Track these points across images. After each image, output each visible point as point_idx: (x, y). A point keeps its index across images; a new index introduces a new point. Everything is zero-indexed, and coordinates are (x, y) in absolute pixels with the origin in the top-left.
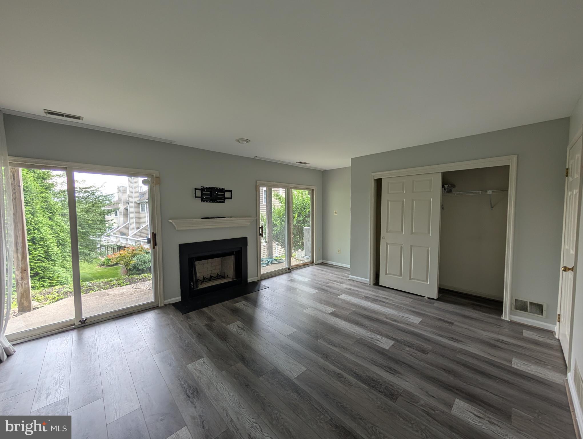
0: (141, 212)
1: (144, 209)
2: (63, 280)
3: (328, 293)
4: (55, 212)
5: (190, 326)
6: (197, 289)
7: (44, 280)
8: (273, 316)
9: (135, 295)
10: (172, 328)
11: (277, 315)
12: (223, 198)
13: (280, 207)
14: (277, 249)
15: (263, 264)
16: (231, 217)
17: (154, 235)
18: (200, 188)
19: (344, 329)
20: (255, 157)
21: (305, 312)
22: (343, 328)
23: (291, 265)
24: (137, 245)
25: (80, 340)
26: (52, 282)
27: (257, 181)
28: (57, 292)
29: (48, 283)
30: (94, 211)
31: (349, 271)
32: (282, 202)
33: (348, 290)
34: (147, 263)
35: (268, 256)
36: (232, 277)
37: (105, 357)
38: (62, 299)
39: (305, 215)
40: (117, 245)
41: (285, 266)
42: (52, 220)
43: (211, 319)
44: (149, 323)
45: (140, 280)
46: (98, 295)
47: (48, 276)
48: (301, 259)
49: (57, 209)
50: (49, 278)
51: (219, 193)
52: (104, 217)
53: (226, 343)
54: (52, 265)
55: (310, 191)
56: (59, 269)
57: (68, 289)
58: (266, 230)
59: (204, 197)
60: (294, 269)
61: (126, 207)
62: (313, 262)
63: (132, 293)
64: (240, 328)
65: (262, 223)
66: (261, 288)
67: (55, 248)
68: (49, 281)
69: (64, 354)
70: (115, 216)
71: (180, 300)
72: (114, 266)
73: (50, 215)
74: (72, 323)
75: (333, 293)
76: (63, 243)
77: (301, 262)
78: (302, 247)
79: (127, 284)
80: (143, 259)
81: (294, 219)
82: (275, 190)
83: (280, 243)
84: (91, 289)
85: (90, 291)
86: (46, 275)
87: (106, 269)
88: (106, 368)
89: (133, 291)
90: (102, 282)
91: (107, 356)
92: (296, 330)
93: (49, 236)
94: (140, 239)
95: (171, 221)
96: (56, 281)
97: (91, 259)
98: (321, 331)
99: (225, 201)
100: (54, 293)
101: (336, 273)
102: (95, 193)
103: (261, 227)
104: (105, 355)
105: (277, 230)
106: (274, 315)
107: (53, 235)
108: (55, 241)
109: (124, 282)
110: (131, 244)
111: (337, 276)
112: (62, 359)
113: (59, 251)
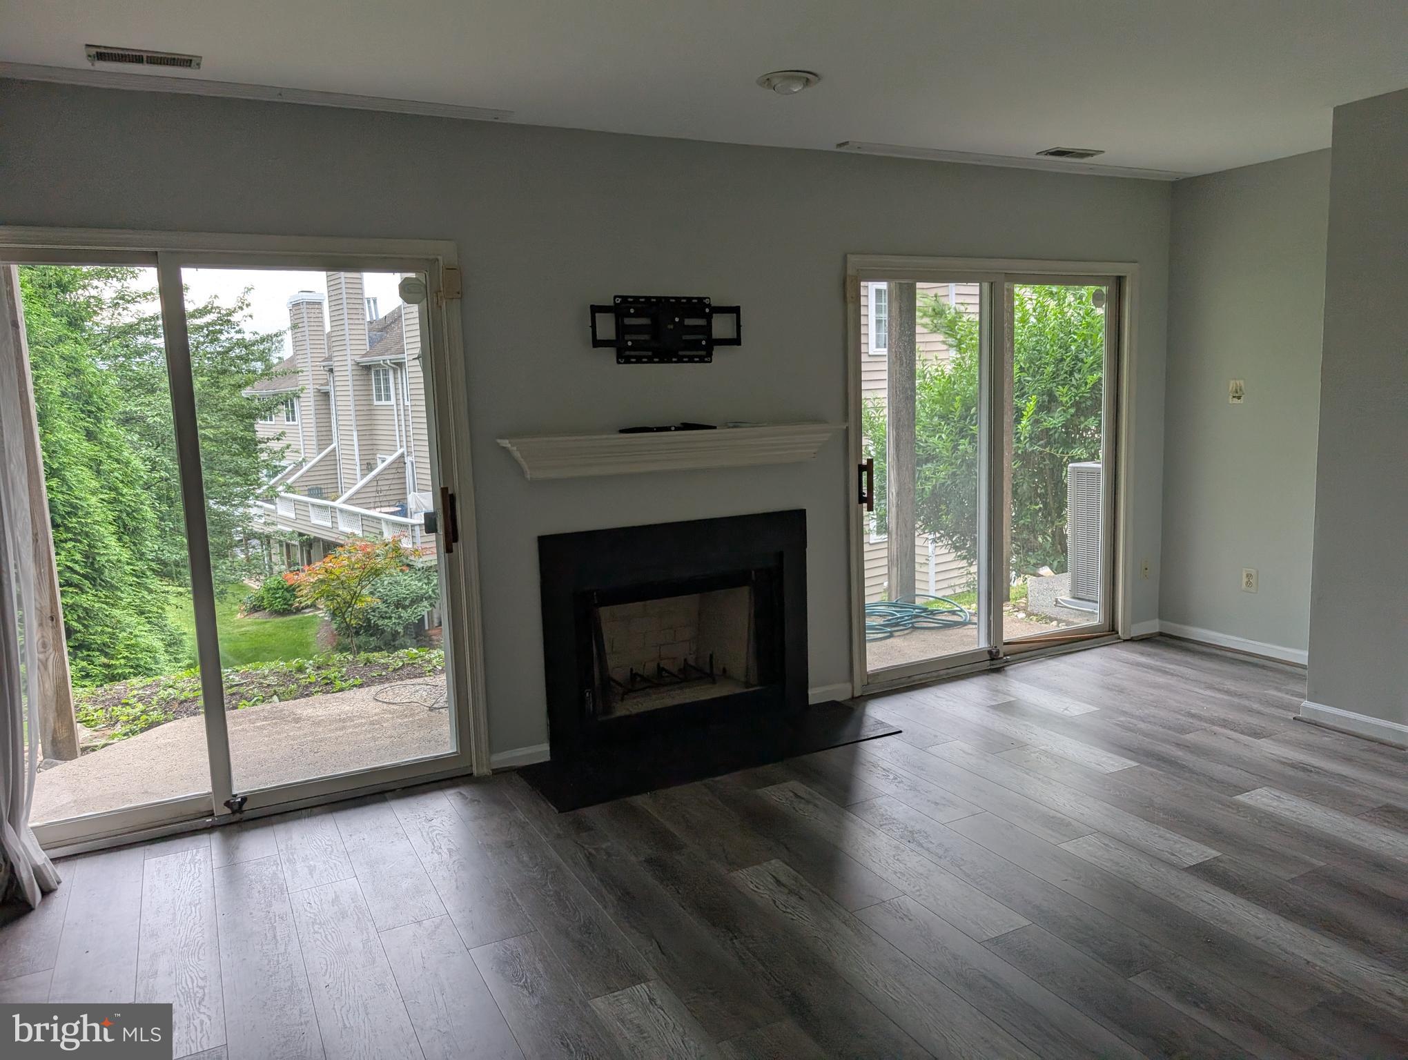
0: (376, 403)
1: (387, 389)
2: (142, 659)
3: (1187, 775)
4: (101, 410)
5: (589, 857)
6: (604, 718)
7: (89, 656)
8: (926, 854)
9: (385, 725)
10: (526, 859)
11: (941, 852)
12: (704, 343)
13: (949, 369)
14: (933, 561)
15: (872, 628)
16: (736, 425)
17: (448, 500)
18: (612, 304)
19: (1259, 943)
20: (840, 145)
21: (1068, 848)
22: (1258, 938)
23: (1006, 638)
24: (366, 534)
25: (231, 867)
26: (113, 662)
27: (851, 258)
28: (140, 700)
29: (100, 665)
30: (221, 406)
31: (1301, 678)
32: (960, 342)
33: (1290, 772)
34: (405, 608)
35: (894, 593)
36: (743, 679)
37: (315, 932)
38: (158, 724)
39: (1077, 404)
40: (301, 535)
41: (973, 640)
42: (96, 438)
43: (665, 840)
44: (447, 834)
45: (395, 670)
46: (266, 718)
47: (99, 642)
48: (1051, 611)
49: (109, 399)
50: (103, 650)
51: (688, 322)
52: (250, 428)
53: (731, 940)
54: (107, 603)
55: (1104, 289)
56: (128, 619)
57: (170, 690)
58: (887, 480)
59: (627, 341)
60: (1018, 656)
61: (322, 385)
62: (1113, 629)
63: (376, 718)
64: (784, 885)
65: (869, 448)
66: (867, 732)
67: (112, 541)
68: (104, 660)
69: (193, 908)
70: (288, 420)
71: (547, 758)
72: (295, 613)
73: (88, 423)
74: (204, 808)
75: (1212, 779)
76: (134, 523)
77: (1052, 628)
78: (1057, 555)
79: (355, 686)
80: (390, 590)
81: (1018, 421)
82: (926, 293)
83: (951, 538)
84: (242, 697)
85: (239, 701)
86: (92, 637)
87: (267, 626)
88: (324, 970)
89: (377, 710)
90: (273, 672)
91: (321, 931)
92: (1026, 922)
93: (93, 500)
94: (378, 510)
95: (505, 443)
96: (122, 661)
97: (222, 587)
98: (1147, 941)
99: (710, 355)
100: (132, 701)
101: (1230, 685)
102: (221, 332)
103: (864, 462)
104: (316, 927)
105: (934, 475)
106: (928, 850)
107: (102, 496)
108: (111, 518)
109: (342, 676)
110: (349, 530)
111: (1236, 700)
112: (191, 924)
113: (126, 555)
